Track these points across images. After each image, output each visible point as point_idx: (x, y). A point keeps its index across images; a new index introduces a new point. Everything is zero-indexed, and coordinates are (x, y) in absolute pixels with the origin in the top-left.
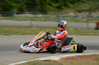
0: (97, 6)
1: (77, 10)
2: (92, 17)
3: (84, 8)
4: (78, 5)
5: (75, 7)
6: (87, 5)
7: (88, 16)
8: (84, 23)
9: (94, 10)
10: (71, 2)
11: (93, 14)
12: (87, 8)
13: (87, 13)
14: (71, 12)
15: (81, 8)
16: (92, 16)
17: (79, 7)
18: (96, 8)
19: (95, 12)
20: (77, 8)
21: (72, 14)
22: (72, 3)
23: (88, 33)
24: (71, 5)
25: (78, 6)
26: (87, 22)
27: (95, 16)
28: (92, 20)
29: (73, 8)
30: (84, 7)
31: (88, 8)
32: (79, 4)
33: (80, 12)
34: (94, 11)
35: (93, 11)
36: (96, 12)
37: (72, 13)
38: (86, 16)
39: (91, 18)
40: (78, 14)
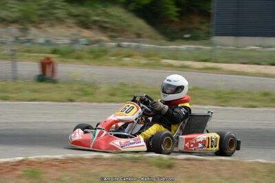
0: (43, 9)
2: (29, 41)
7: (17, 38)
8: (4, 62)
9: (36, 19)
11: (33, 32)
13: (14, 30)
16: (29, 39)
18: (41, 16)
19: (40, 28)
23: (13, 93)
26: (13, 56)
27: (41, 40)
28: (29, 51)
35: (33, 22)
36: (41, 26)
38: (11, 39)
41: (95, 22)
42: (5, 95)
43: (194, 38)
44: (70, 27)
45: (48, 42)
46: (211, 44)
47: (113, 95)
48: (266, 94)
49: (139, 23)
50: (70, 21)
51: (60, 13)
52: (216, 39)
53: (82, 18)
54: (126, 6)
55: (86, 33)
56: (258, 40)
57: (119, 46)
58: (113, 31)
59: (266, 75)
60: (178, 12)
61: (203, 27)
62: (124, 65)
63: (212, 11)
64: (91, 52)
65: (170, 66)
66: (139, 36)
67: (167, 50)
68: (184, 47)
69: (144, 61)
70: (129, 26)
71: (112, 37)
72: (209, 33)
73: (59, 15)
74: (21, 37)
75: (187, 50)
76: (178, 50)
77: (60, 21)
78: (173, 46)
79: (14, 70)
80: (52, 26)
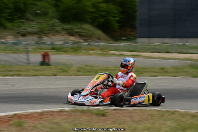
1: (18, 33)
2: (43, 43)
3: (30, 30)
4: (20, 24)
5: (15, 28)
6: (35, 24)
7: (36, 42)
9: (46, 32)
10: (8, 19)
11: (45, 39)
12: (35, 29)
13: (35, 38)
14: (9, 35)
15: (25, 29)
17: (22, 28)
18: (49, 30)
19: (48, 36)
20: (18, 29)
21: (10, 39)
22: (11, 21)
24: (9, 25)
25: (20, 27)
27: (49, 43)
29: (11, 29)
30: (30, 28)
31: (37, 30)
32: (22, 22)
33: (24, 35)
34: (46, 34)
35: (44, 33)
36: (49, 35)
37: (10, 37)
38: (33, 42)
39: (42, 45)
40: (21, 38)
41: (77, 32)
42: (19, 73)
43: (128, 40)
44: (63, 35)
45: (52, 43)
46: (135, 42)
47: (79, 72)
48: (163, 69)
49: (99, 32)
50: (64, 32)
51: (58, 28)
52: (139, 40)
53: (69, 31)
54: (92, 24)
55: (72, 38)
56: (160, 40)
57: (89, 44)
58: (86, 37)
59: (164, 58)
60: (119, 26)
61: (132, 34)
62: (89, 55)
63: (136, 26)
64: (72, 48)
65: (114, 54)
66: (99, 39)
67: (114, 46)
68: (122, 44)
69: (100, 52)
70: (94, 34)
71: (85, 40)
72: (135, 37)
73: (58, 29)
74: (39, 41)
75: (125, 46)
76: (119, 46)
77: (58, 32)
78: (117, 44)
79: (28, 59)
80: (54, 35)
